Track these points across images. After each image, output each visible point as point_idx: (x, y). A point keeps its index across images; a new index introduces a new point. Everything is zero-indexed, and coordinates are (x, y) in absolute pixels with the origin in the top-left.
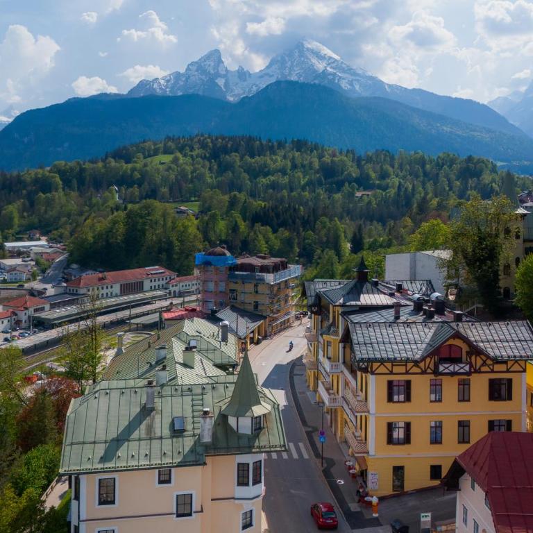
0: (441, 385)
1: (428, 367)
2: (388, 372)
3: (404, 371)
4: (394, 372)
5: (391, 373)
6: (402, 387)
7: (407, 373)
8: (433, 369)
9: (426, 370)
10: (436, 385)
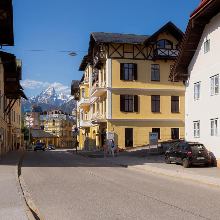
0: (159, 69)
1: (150, 55)
2: (121, 57)
3: (132, 57)
4: (125, 57)
5: (123, 58)
6: (131, 69)
7: (134, 58)
8: (153, 56)
9: (148, 57)
10: (155, 69)
